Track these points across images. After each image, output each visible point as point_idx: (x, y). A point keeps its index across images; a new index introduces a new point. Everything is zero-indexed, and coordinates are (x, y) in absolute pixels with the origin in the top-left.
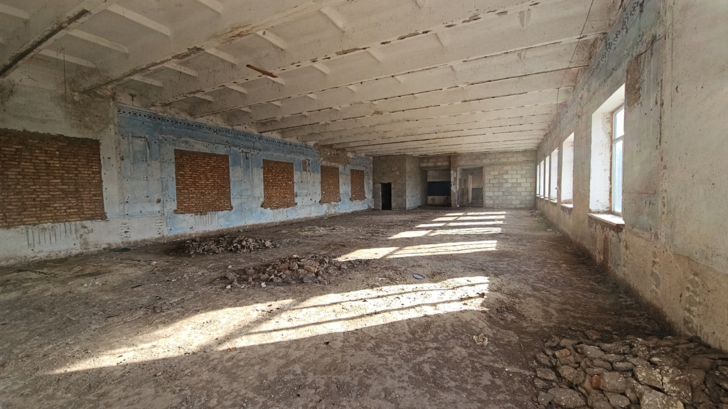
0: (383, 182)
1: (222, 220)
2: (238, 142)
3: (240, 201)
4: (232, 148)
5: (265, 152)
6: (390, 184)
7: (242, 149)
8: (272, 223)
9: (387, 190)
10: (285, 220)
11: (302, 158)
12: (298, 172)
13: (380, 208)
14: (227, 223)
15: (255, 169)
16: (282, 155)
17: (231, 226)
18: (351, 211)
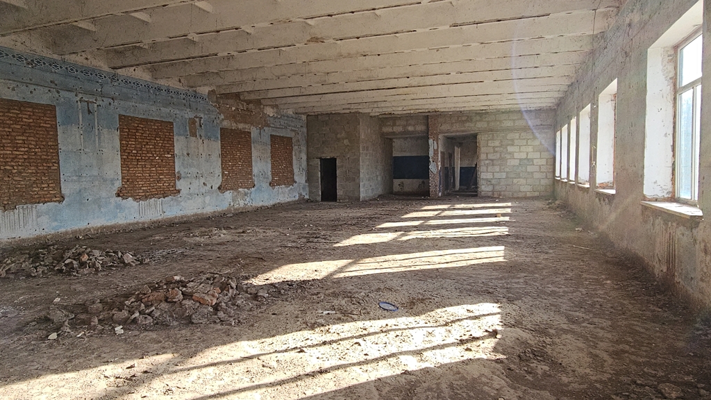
0: (324, 156)
1: (44, 220)
2: (71, 82)
3: (77, 187)
4: (62, 93)
5: (122, 103)
6: (333, 160)
7: (80, 95)
8: (137, 223)
9: (329, 169)
10: (160, 218)
11: (189, 114)
12: (182, 138)
13: (319, 198)
14: (55, 224)
15: (105, 131)
16: (154, 108)
17: (63, 230)
18: (271, 203)
